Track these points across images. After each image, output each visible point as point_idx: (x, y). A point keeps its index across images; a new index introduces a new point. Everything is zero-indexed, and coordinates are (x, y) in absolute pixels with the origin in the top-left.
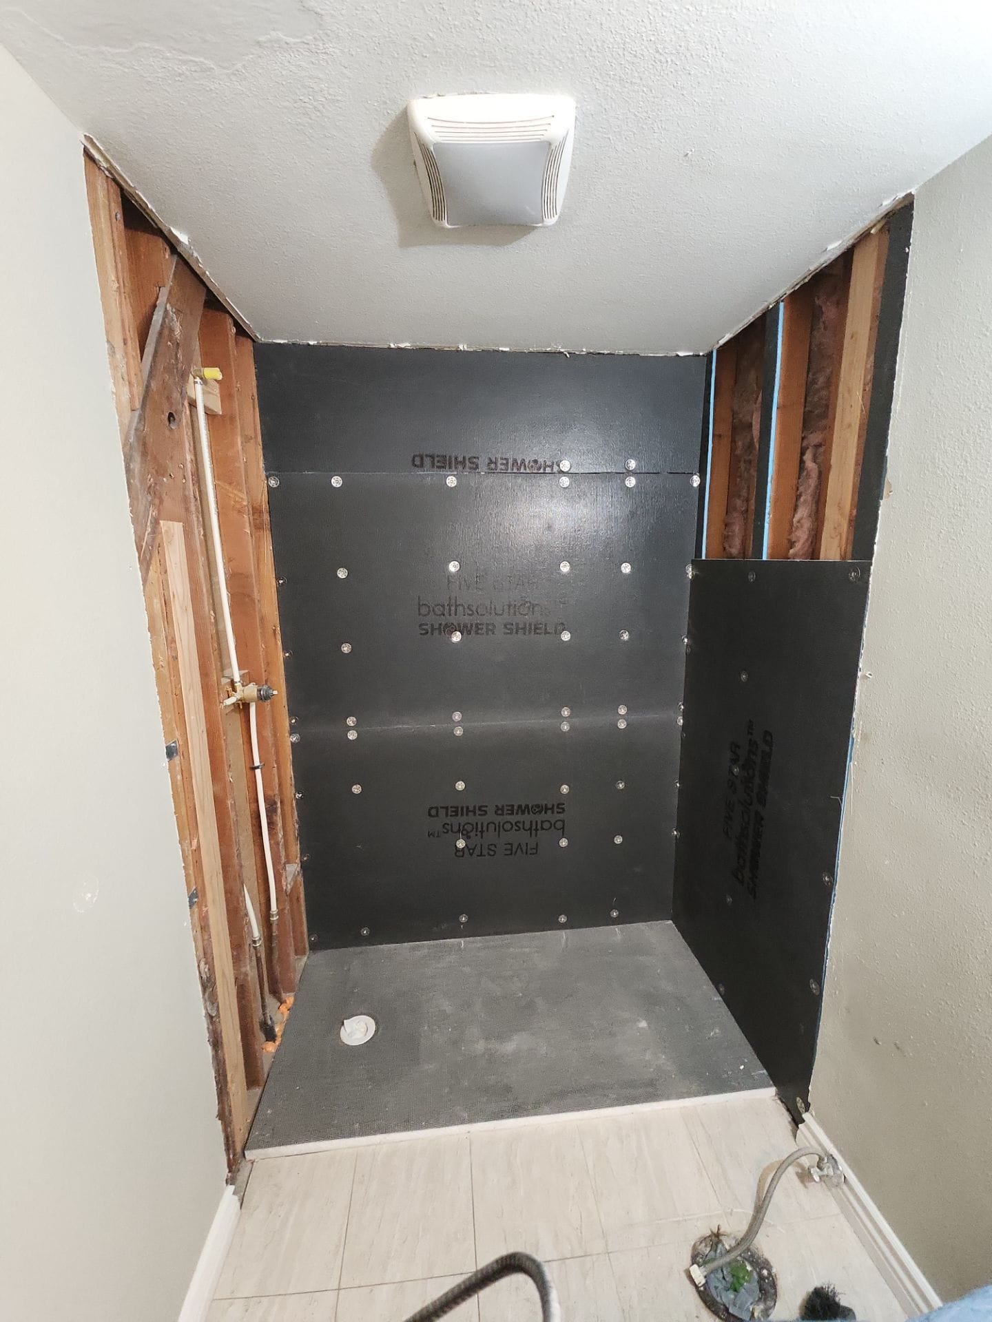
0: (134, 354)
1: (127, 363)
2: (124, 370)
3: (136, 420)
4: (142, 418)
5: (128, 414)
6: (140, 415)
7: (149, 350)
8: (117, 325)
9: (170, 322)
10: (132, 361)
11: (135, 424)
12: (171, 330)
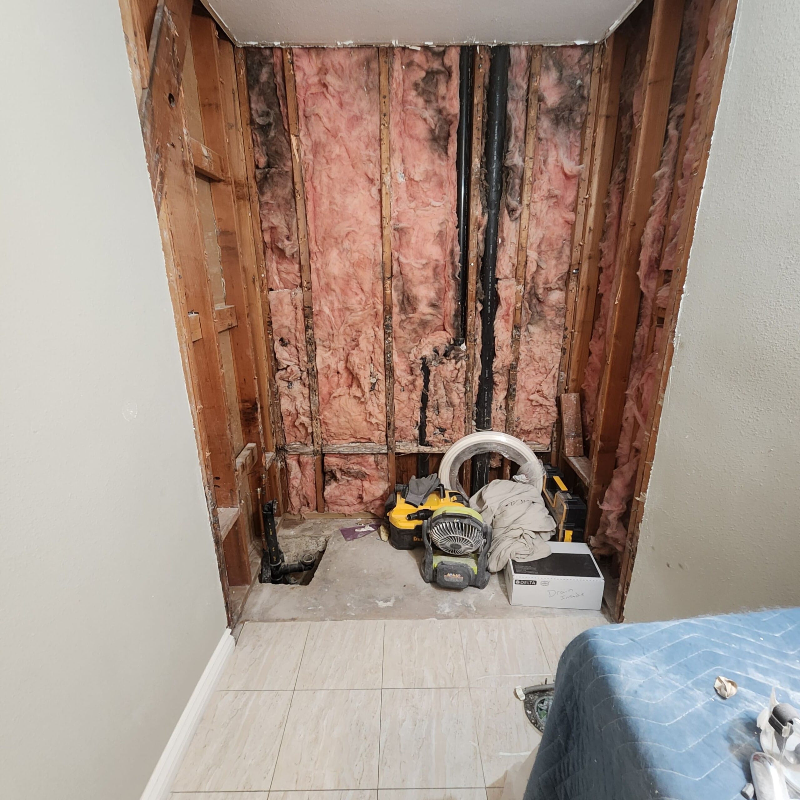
0: (142, 44)
1: (138, 51)
2: (136, 56)
3: (146, 95)
4: (150, 95)
5: (140, 90)
6: (148, 93)
7: (153, 42)
8: (129, 19)
9: (167, 21)
10: (140, 49)
11: (145, 100)
12: (168, 29)
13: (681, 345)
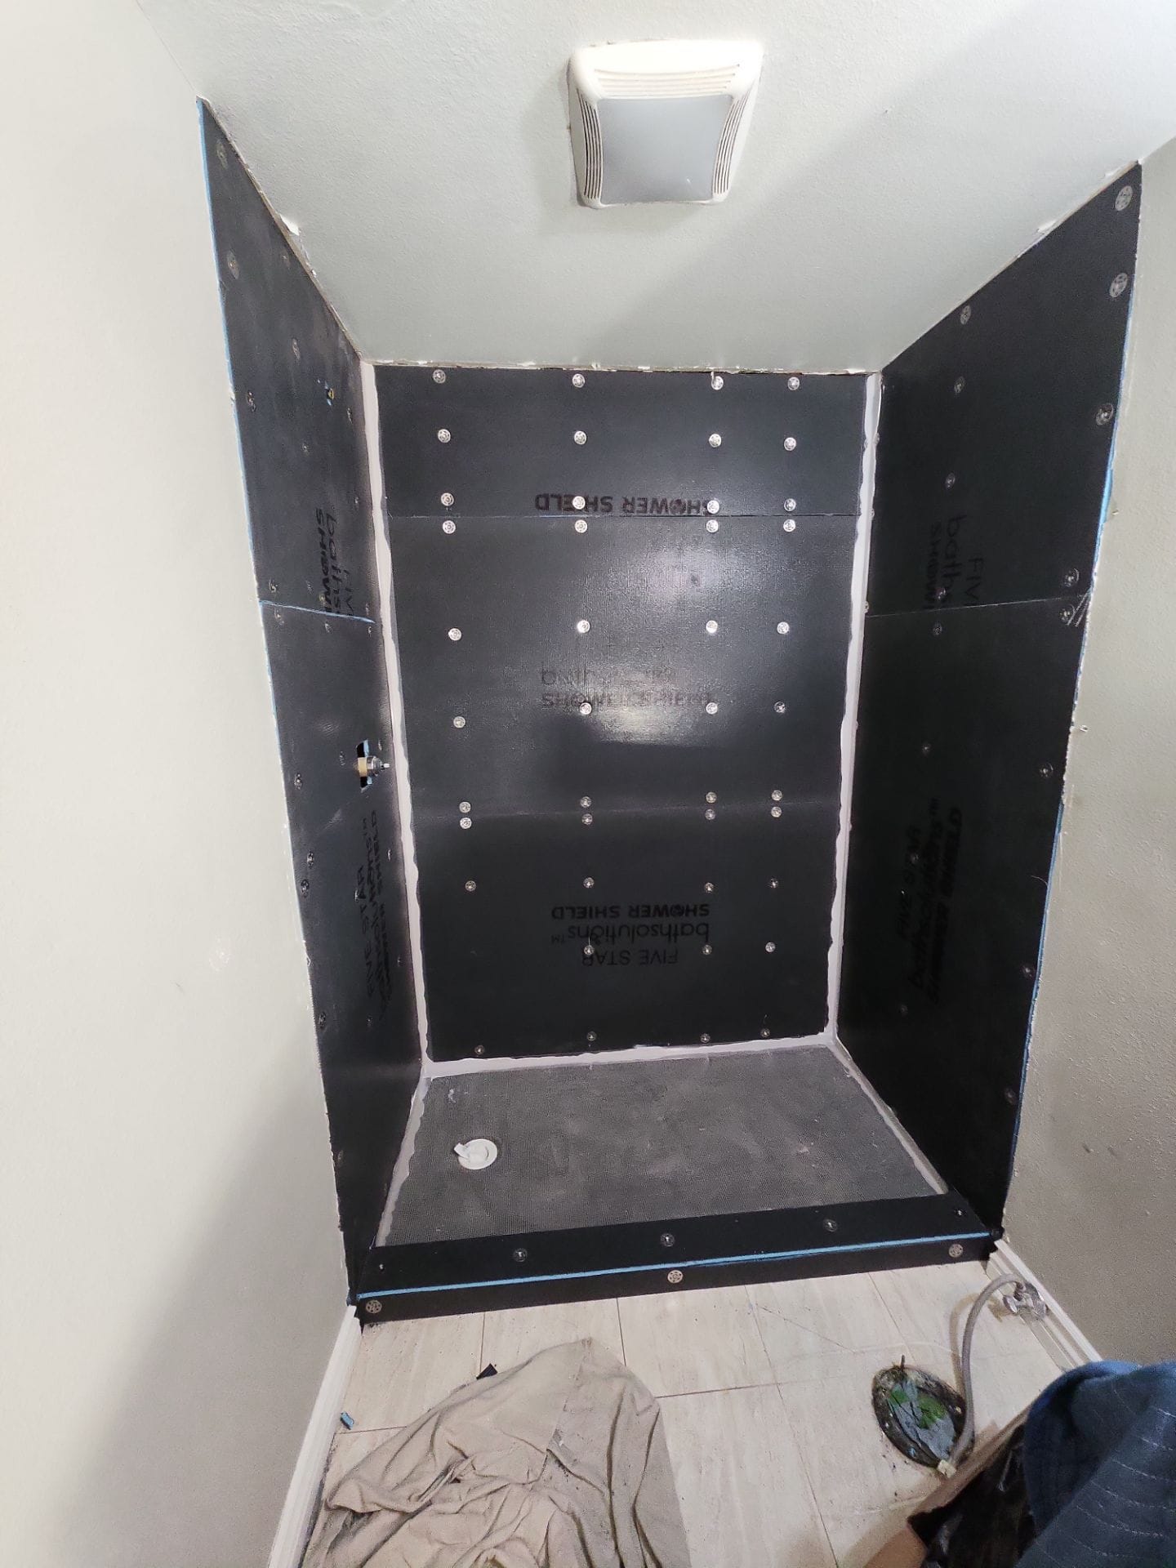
13: (1078, 801)
